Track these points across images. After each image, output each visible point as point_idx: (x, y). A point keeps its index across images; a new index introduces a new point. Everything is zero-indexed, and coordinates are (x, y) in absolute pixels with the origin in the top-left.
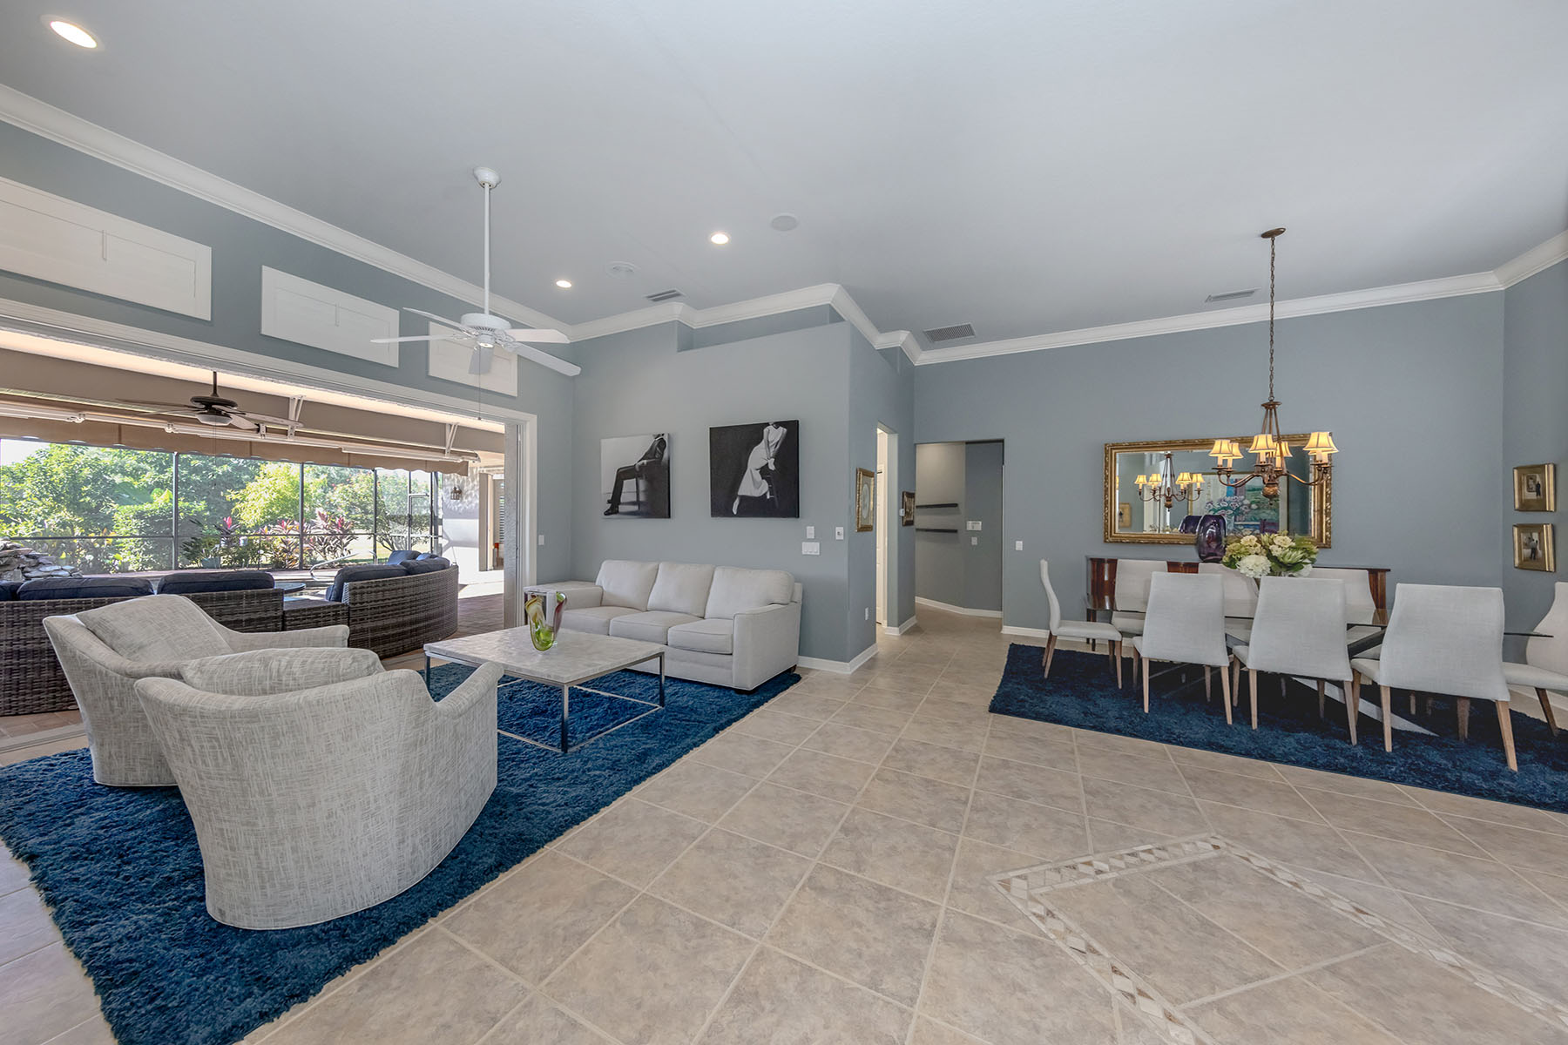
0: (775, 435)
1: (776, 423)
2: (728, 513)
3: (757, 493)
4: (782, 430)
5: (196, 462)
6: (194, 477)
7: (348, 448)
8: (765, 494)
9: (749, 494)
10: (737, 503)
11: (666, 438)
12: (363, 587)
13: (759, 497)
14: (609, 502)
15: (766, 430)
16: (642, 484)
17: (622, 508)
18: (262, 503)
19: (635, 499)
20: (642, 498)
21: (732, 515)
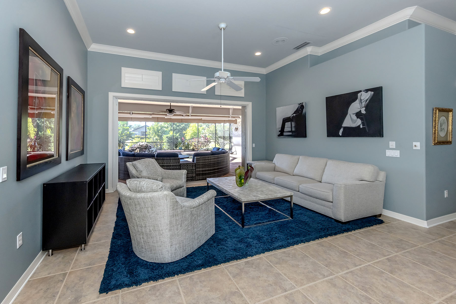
0: (365, 97)
1: (366, 90)
2: (336, 135)
3: (354, 125)
4: (370, 94)
5: (178, 124)
6: (178, 128)
7: (203, 118)
8: (359, 126)
9: (349, 126)
10: (342, 130)
11: (304, 104)
12: (199, 158)
13: (356, 127)
14: (280, 131)
15: (359, 94)
16: (293, 123)
17: (285, 134)
18: (190, 134)
19: (290, 130)
20: (293, 129)
21: (339, 136)
